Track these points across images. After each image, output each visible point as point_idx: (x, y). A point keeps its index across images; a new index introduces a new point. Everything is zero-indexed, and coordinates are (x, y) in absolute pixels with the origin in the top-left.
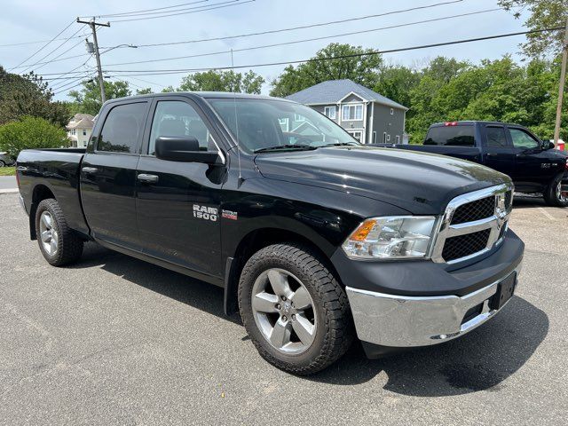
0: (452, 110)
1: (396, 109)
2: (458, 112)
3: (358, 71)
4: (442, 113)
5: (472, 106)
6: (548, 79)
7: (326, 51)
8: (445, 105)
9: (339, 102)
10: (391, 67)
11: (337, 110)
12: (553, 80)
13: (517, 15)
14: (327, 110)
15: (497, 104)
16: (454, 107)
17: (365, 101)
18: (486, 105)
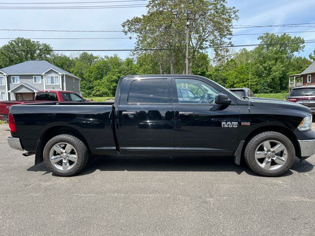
0: (96, 80)
1: (75, 79)
2: (99, 81)
3: (38, 55)
4: (90, 82)
5: (105, 78)
6: (136, 67)
7: (15, 41)
8: (92, 77)
9: (43, 74)
10: (58, 55)
11: (42, 78)
12: (138, 68)
13: (130, 38)
14: (35, 78)
15: (117, 78)
16: (96, 79)
17: (60, 74)
18: (112, 78)
